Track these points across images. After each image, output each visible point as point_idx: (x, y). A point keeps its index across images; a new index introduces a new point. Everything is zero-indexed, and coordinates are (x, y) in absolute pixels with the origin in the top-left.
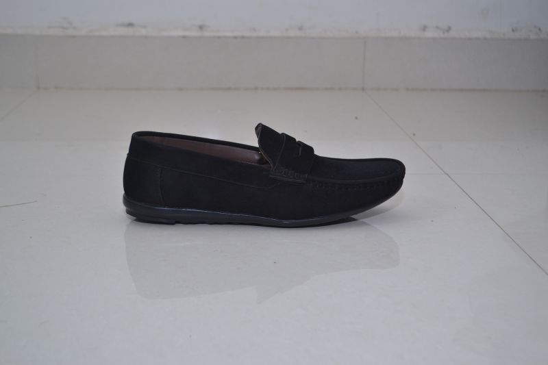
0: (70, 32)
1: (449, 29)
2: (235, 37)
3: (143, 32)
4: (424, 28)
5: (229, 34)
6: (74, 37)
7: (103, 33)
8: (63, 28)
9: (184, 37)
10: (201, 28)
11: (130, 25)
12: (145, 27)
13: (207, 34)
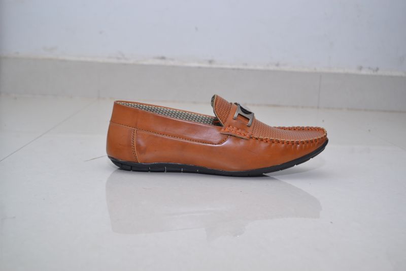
0: (123, 61)
1: (377, 69)
2: (234, 69)
3: (171, 63)
4: (361, 68)
5: (228, 66)
6: (125, 64)
7: (145, 63)
8: (118, 58)
9: (199, 68)
10: (211, 62)
11: (163, 58)
12: (172, 59)
13: (214, 66)
